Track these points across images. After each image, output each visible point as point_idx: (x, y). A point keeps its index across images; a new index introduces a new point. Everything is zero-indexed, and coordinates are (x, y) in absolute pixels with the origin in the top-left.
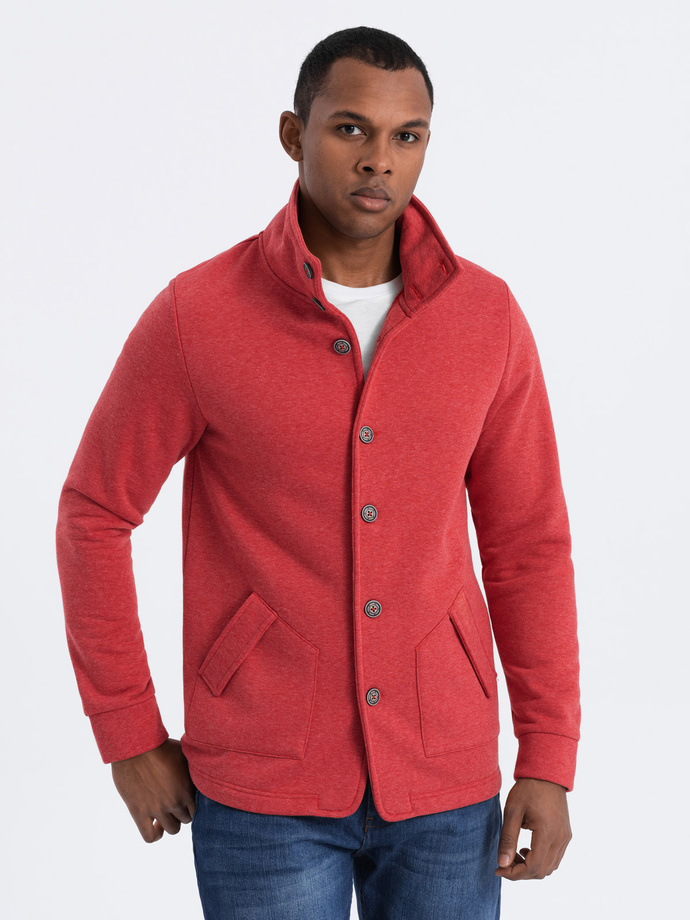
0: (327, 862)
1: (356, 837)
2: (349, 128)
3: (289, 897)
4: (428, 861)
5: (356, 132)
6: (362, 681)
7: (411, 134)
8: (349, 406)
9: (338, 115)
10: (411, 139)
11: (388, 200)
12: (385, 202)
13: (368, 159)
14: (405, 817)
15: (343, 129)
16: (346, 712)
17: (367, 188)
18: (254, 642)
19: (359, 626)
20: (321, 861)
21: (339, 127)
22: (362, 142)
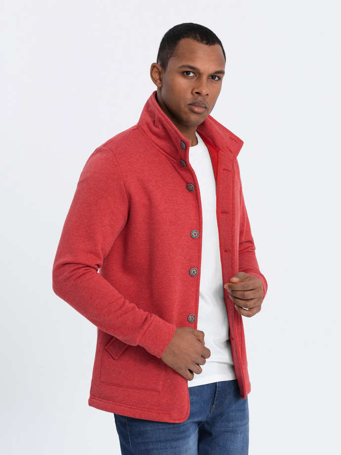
2: (188, 73)
5: (191, 74)
7: (217, 76)
9: (183, 66)
10: (217, 79)
11: (206, 108)
12: (204, 109)
13: (198, 88)
15: (185, 73)
17: (197, 102)
21: (183, 73)
22: (195, 79)
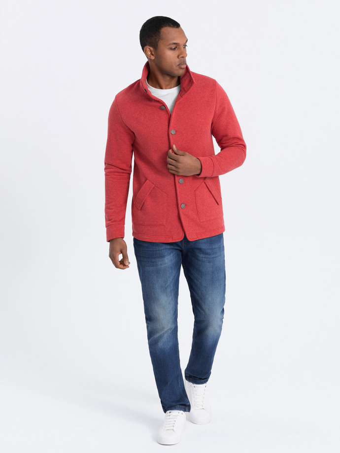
0: (172, 254)
1: (180, 247)
3: (161, 265)
4: (202, 257)
6: (179, 202)
8: (167, 124)
14: (195, 240)
16: (176, 211)
18: (148, 193)
19: (177, 186)
20: (170, 254)
